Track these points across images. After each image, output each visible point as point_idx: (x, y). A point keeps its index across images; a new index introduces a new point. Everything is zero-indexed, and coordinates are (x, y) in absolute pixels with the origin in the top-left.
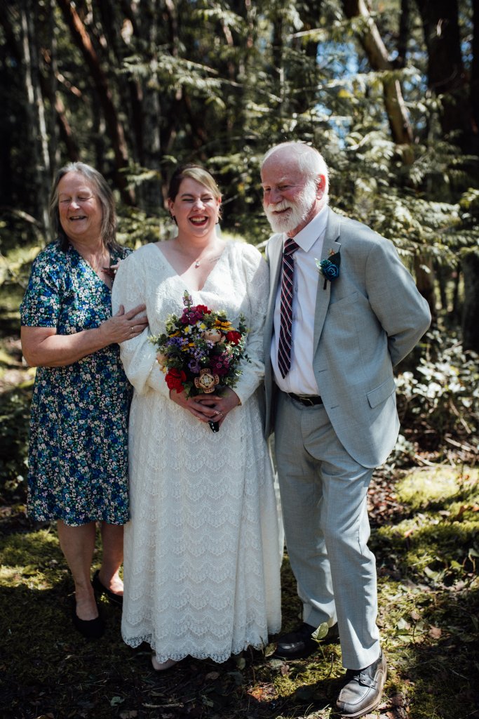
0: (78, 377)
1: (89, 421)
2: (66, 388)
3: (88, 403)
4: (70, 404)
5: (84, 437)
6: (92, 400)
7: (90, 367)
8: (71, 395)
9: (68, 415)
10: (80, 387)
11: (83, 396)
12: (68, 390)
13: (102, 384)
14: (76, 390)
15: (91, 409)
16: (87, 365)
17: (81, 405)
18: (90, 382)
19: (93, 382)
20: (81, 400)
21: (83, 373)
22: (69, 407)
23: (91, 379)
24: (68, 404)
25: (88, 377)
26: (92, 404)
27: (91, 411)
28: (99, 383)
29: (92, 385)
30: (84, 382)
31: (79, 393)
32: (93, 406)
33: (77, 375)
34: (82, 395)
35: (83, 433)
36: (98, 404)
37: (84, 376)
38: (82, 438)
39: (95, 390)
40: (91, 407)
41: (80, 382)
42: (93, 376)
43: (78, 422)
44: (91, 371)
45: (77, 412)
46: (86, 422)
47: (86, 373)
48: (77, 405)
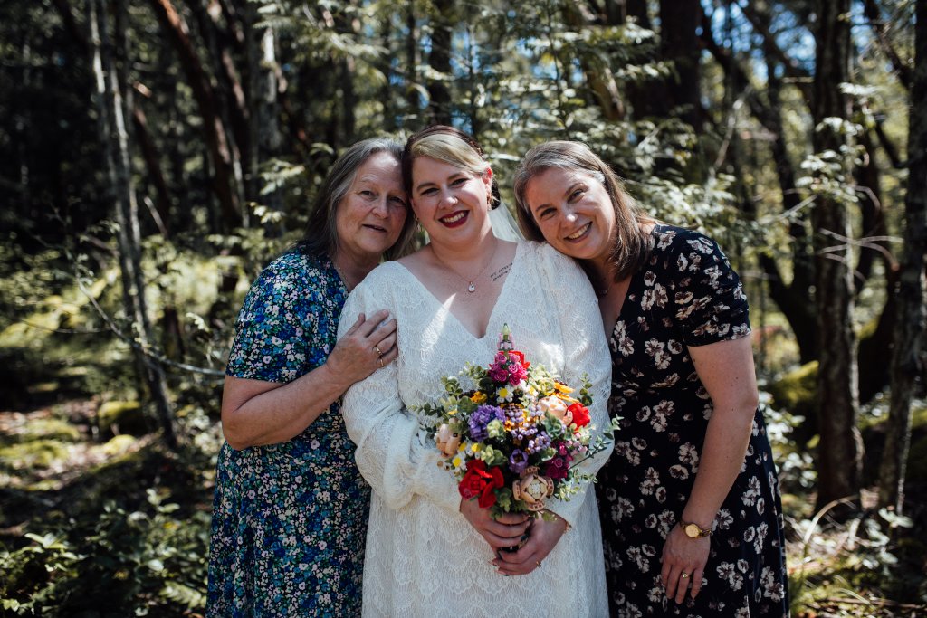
0: (309, 494)
1: (315, 567)
2: (285, 509)
3: (318, 538)
4: (289, 535)
5: (302, 591)
6: (325, 533)
7: (332, 481)
8: (292, 522)
9: (281, 552)
10: (309, 510)
11: (313, 526)
12: (288, 513)
13: (344, 507)
14: (301, 515)
15: (322, 548)
16: (328, 478)
17: (307, 539)
18: (327, 504)
19: (331, 505)
20: (309, 532)
21: (319, 489)
22: (285, 540)
23: (329, 499)
24: (284, 536)
25: (326, 496)
26: (324, 540)
27: (321, 552)
28: (341, 507)
29: (330, 510)
30: (318, 503)
31: (307, 520)
32: (325, 544)
33: (307, 491)
34: (312, 523)
35: (302, 586)
36: (334, 539)
37: (319, 494)
38: (298, 593)
39: (333, 518)
40: (323, 545)
41: (311, 502)
42: (333, 496)
43: (297, 566)
44: (331, 487)
45: (298, 550)
46: (311, 567)
47: (323, 490)
48: (299, 538)
